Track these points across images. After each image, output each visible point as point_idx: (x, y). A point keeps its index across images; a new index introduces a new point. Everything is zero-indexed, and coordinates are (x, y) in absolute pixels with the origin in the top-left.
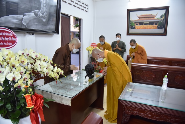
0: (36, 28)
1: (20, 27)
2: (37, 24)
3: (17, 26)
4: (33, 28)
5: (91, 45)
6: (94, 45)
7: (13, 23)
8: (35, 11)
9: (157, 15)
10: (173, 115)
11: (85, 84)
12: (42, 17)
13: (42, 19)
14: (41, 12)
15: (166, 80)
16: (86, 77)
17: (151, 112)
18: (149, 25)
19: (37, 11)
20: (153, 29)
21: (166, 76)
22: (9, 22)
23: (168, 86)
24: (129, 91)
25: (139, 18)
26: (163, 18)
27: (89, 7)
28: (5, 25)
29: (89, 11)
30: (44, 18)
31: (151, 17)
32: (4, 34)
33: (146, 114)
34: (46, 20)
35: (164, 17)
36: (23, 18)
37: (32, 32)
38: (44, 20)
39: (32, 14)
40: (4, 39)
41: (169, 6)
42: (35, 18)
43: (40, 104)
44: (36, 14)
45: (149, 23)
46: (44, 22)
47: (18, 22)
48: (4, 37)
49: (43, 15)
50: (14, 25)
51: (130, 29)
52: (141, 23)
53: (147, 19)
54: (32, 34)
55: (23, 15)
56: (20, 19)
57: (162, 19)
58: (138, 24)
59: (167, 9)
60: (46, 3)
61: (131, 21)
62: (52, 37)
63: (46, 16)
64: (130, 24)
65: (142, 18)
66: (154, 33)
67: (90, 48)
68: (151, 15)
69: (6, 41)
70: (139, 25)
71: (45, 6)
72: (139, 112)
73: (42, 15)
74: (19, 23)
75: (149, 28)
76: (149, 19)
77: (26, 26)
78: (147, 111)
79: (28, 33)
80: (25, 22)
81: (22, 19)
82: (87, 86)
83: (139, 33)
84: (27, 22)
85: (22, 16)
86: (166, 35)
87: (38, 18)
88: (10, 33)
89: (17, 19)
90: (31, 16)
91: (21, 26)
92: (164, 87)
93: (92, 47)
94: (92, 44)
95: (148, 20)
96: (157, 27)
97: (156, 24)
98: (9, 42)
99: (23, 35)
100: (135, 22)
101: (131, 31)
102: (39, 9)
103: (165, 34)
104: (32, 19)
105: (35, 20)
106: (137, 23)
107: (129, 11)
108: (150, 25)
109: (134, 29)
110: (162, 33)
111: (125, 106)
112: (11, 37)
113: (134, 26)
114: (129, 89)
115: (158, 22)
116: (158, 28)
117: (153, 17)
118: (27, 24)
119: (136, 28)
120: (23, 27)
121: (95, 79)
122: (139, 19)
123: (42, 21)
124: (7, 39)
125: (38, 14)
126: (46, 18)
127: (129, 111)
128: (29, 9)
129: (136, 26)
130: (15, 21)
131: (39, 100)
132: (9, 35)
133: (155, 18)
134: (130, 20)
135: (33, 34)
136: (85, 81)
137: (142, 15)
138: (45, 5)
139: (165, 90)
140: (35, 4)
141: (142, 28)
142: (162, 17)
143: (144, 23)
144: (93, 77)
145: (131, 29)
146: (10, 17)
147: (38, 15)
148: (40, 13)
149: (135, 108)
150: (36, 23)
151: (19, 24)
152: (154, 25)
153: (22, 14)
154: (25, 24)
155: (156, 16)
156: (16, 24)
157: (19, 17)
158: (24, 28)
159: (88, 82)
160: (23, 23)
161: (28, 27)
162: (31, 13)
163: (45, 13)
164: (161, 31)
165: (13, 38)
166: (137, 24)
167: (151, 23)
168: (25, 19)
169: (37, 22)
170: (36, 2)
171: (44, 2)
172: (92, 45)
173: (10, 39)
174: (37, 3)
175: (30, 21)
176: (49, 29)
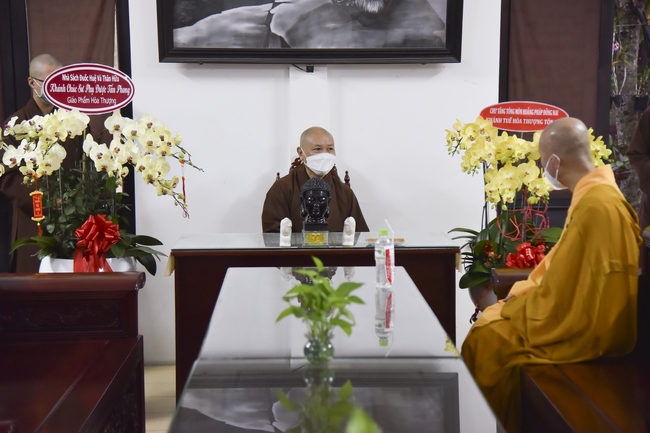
0: (332, 44)
1: (262, 47)
2: (335, 29)
3: (251, 45)
4: (319, 43)
7: (237, 35)
13: (361, 1)
22: (222, 32)
28: (209, 45)
32: (93, 79)
36: (272, 12)
38: (374, 7)
40: (91, 90)
42: (325, 7)
46: (371, 15)
47: (254, 28)
48: (93, 84)
50: (240, 42)
69: (98, 95)
77: (286, 40)
79: (294, 64)
80: (281, 25)
81: (270, 16)
84: (289, 27)
85: (266, 7)
87: (339, 4)
88: (110, 75)
89: (249, 20)
91: (267, 43)
98: (107, 95)
104: (313, 9)
105: (325, 14)
112: (115, 85)
118: (289, 33)
120: (271, 47)
124: (101, 90)
132: (108, 79)
135: (310, 70)
146: (225, 17)
150: (331, 25)
154: (281, 34)
156: (247, 36)
157: (259, 10)
158: (278, 46)
160: (273, 30)
161: (293, 42)
165: (120, 86)
168: (279, 16)
169: (334, 20)
173: (112, 90)
176: (406, 41)
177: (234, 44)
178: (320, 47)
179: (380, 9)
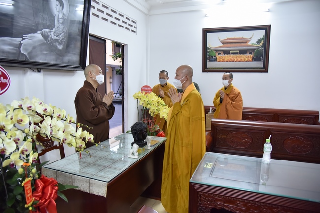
0: (45, 60)
1: (16, 59)
2: (47, 54)
3: (11, 57)
4: (41, 59)
5: (142, 90)
6: (146, 89)
7: (4, 52)
8: (44, 30)
9: (251, 38)
10: (281, 206)
11: (132, 156)
12: (56, 41)
13: (56, 44)
14: (55, 32)
15: (268, 147)
16: (133, 144)
17: (245, 202)
18: (238, 56)
19: (48, 30)
20: (246, 61)
21: (268, 140)
23: (272, 157)
24: (207, 167)
25: (223, 43)
26: (261, 44)
27: (139, 25)
29: (138, 31)
30: (60, 44)
31: (242, 42)
33: (237, 205)
34: (64, 46)
35: (263, 42)
36: (22, 42)
37: (38, 67)
38: (60, 47)
39: (38, 36)
41: (270, 25)
42: (44, 44)
43: (51, 194)
44: (45, 37)
45: (238, 51)
46: (60, 50)
47: (13, 49)
49: (57, 38)
51: (208, 61)
52: (226, 52)
53: (236, 44)
54: (37, 71)
55: (22, 37)
56: (17, 45)
57: (259, 45)
58: (221, 53)
59: (267, 29)
60: (63, 18)
61: (209, 49)
62: (73, 75)
63: (64, 39)
64: (208, 54)
65: (228, 43)
66: (247, 68)
67: (140, 95)
68: (243, 38)
70: (222, 56)
71: (62, 23)
72: (225, 203)
73: (55, 37)
74: (14, 51)
75: (239, 60)
76: (239, 44)
77: (27, 56)
78: (239, 201)
79: (30, 68)
80: (25, 49)
81: (21, 44)
82: (135, 160)
83: (223, 68)
84: (29, 50)
85: (19, 39)
86: (267, 72)
87: (49, 44)
90: (35, 39)
92: (267, 158)
93: (144, 93)
94: (144, 87)
95: (237, 47)
96: (253, 58)
97: (250, 53)
99: (21, 72)
100: (216, 51)
101: (210, 65)
102: (51, 27)
103: (265, 69)
104: (39, 44)
105: (43, 47)
106: (219, 52)
107: (206, 32)
108: (241, 55)
109: (214, 61)
110: (261, 68)
111: (200, 193)
113: (215, 57)
114: (207, 164)
115: (253, 50)
116: (254, 60)
117: (246, 42)
118: (29, 53)
119: (218, 60)
120: (21, 59)
121: (150, 147)
122: (222, 45)
123: (56, 47)
125: (48, 36)
126: (63, 43)
127: (208, 201)
128: (34, 28)
129: (218, 57)
130: (7, 48)
131: (50, 188)
133: (249, 43)
134: (208, 46)
135: (39, 71)
136: (132, 151)
137: (228, 39)
138: (61, 21)
139: (268, 164)
140: (43, 18)
141: (227, 59)
142: (259, 42)
143: (231, 52)
144: (146, 144)
145: (210, 61)
147: (49, 38)
148: (53, 35)
149: (218, 197)
150: (45, 52)
151: (13, 54)
152: (248, 55)
153: (20, 35)
154: (25, 53)
155: (249, 41)
156: (9, 53)
157: (15, 40)
158: (24, 59)
159: (137, 153)
160: (22, 51)
161: (30, 58)
162: (35, 35)
163: (62, 34)
164: (260, 65)
166: (219, 54)
167: (243, 52)
168: (25, 45)
169: (46, 50)
170: (45, 16)
171: (60, 16)
172: (144, 89)
174: (47, 17)
175: (35, 48)
176: (69, 62)
177: (2, 56)
178: (41, 61)
179: (62, 49)
